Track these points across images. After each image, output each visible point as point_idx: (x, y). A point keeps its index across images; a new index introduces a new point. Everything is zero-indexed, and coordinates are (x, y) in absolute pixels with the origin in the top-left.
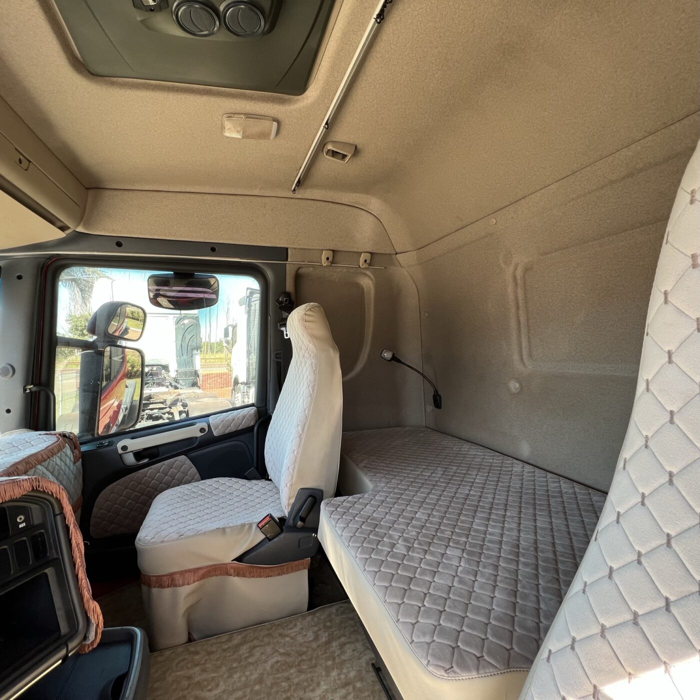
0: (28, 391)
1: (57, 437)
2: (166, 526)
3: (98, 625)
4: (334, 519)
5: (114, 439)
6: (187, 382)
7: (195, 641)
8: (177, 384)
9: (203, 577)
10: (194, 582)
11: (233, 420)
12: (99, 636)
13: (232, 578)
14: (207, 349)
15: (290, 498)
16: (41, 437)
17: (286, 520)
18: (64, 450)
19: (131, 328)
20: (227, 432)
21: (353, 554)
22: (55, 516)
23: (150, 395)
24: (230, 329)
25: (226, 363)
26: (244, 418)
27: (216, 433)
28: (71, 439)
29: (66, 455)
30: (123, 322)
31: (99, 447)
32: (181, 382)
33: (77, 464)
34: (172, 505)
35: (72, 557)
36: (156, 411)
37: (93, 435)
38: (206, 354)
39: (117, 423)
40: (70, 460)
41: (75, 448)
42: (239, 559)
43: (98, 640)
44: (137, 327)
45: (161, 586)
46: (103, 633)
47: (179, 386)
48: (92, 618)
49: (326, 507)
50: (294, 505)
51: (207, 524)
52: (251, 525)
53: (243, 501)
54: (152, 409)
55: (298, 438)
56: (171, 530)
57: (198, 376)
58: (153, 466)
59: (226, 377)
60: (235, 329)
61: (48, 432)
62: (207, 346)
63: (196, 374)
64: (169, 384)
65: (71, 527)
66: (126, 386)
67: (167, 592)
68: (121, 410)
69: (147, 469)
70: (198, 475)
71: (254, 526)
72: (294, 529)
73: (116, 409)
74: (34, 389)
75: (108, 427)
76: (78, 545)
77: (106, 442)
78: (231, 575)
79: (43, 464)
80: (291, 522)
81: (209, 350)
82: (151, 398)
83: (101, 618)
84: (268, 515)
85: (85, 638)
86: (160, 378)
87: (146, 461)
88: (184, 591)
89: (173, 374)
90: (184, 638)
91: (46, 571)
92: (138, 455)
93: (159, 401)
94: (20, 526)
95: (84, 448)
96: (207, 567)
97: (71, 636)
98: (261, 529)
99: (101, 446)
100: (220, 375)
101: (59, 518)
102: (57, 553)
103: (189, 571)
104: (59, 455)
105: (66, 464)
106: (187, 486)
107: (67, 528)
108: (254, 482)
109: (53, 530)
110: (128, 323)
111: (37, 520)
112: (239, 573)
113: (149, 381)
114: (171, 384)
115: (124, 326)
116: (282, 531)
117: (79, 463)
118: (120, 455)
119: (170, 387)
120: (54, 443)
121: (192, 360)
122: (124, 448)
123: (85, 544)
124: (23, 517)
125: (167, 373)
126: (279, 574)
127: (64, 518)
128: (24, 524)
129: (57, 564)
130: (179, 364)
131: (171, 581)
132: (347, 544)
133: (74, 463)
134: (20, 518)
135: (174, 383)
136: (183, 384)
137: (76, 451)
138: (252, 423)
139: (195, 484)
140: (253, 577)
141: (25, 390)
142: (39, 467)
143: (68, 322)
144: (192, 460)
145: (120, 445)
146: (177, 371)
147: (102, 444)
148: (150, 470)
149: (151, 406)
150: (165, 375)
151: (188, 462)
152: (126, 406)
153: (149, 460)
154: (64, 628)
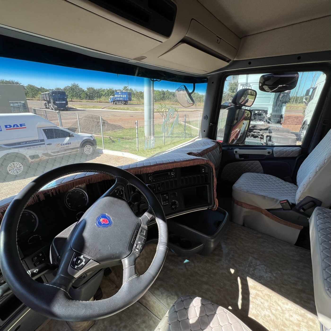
0: (210, 125)
1: (216, 143)
2: (243, 186)
3: (217, 205)
4: (319, 217)
5: (234, 147)
6: (275, 121)
7: (245, 226)
8: (269, 121)
9: (252, 209)
10: (249, 209)
11: (286, 152)
12: (217, 208)
13: (263, 215)
14: (294, 100)
15: (300, 198)
16: (211, 142)
17: (296, 205)
18: (217, 148)
19: (249, 100)
20: (281, 156)
21: (320, 235)
22: (211, 172)
23: (255, 125)
24: (312, 90)
25: (304, 110)
26: (292, 152)
27: (275, 156)
28: (220, 145)
29: (218, 150)
30: (246, 97)
31: (228, 149)
32: (272, 120)
33: (220, 154)
34: (248, 179)
35: (213, 185)
36: (256, 133)
37: (227, 144)
38: (292, 103)
39: (237, 139)
40: (218, 152)
41: (221, 148)
42: (268, 210)
43: (216, 209)
44: (252, 99)
45: (238, 204)
46: (218, 208)
47: (270, 122)
48: (215, 202)
49: (317, 210)
50: (301, 201)
51: (259, 192)
52: (277, 200)
53: (278, 189)
54: (254, 132)
55: (315, 173)
56: (245, 188)
57: (282, 118)
58: (245, 162)
59: (300, 119)
60: (314, 91)
61: (214, 140)
62: (294, 98)
63: (281, 117)
64: (265, 120)
65: (214, 176)
66: (243, 123)
67: (239, 207)
68: (240, 134)
69: (243, 162)
70: (262, 171)
71: (279, 202)
72: (298, 211)
73: (238, 133)
74: (212, 125)
75: (233, 140)
76: (215, 182)
77: (230, 148)
78: (263, 214)
79: (211, 152)
80: (297, 208)
81: (294, 101)
82: (255, 127)
83: (218, 204)
84: (287, 200)
85: (213, 207)
86: (262, 117)
87: (243, 159)
88: (245, 210)
89: (269, 115)
90: (242, 224)
91: (207, 185)
92: (241, 156)
93: (258, 129)
94: (203, 172)
95: (223, 148)
96: (255, 206)
97: (211, 204)
98: (281, 204)
99: (229, 149)
100: (297, 118)
101: (212, 173)
102: (210, 182)
103: (248, 204)
104: (215, 149)
105: (217, 153)
106: (256, 174)
107: (213, 176)
108: (288, 183)
109: (210, 176)
110: (249, 97)
111: (207, 171)
112: (266, 215)
113: (256, 118)
114: (266, 120)
115: (246, 99)
116: (291, 209)
117: (221, 153)
118: (234, 154)
119: (266, 122)
120: (215, 145)
121: (281, 109)
122: (236, 152)
123: (217, 183)
124: (204, 169)
125: (266, 115)
126: (284, 224)
127: (213, 173)
128: (204, 171)
129: (209, 184)
130: (273, 110)
131: (241, 204)
132: (319, 230)
133: (220, 153)
134: (203, 170)
135: (268, 120)
136: (273, 121)
137: (221, 149)
138: (296, 156)
139: (259, 174)
140: (273, 219)
141: (209, 125)
142: (210, 153)
143: (229, 86)
144: (261, 164)
145: (235, 150)
146: (271, 114)
147: (229, 148)
148: (244, 163)
149: (254, 131)
150: (265, 115)
151: (260, 164)
152: (242, 132)
153: (244, 159)
154: (209, 201)
